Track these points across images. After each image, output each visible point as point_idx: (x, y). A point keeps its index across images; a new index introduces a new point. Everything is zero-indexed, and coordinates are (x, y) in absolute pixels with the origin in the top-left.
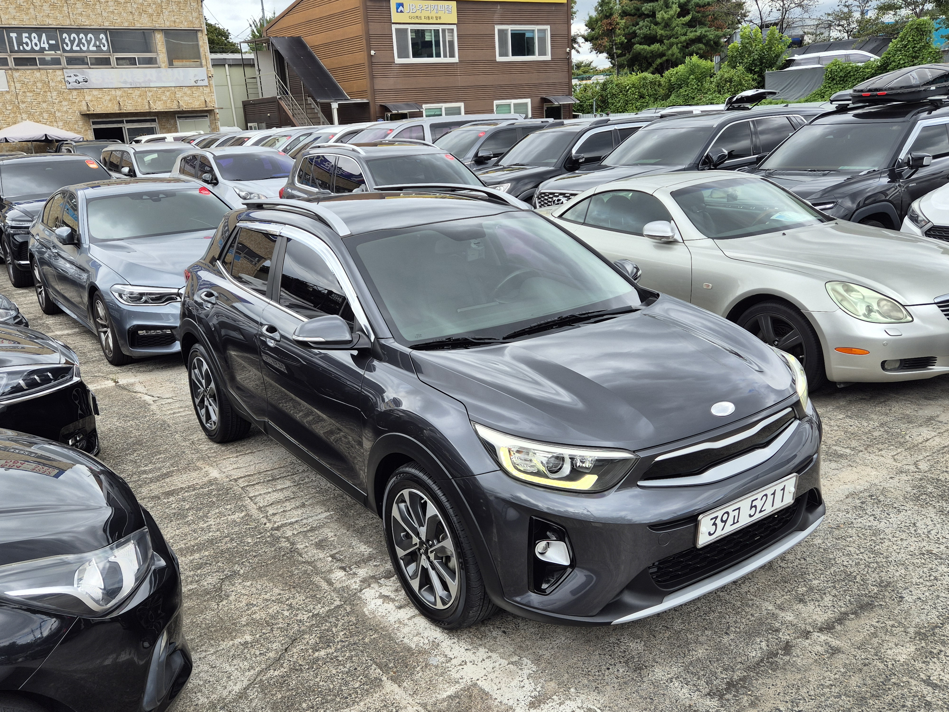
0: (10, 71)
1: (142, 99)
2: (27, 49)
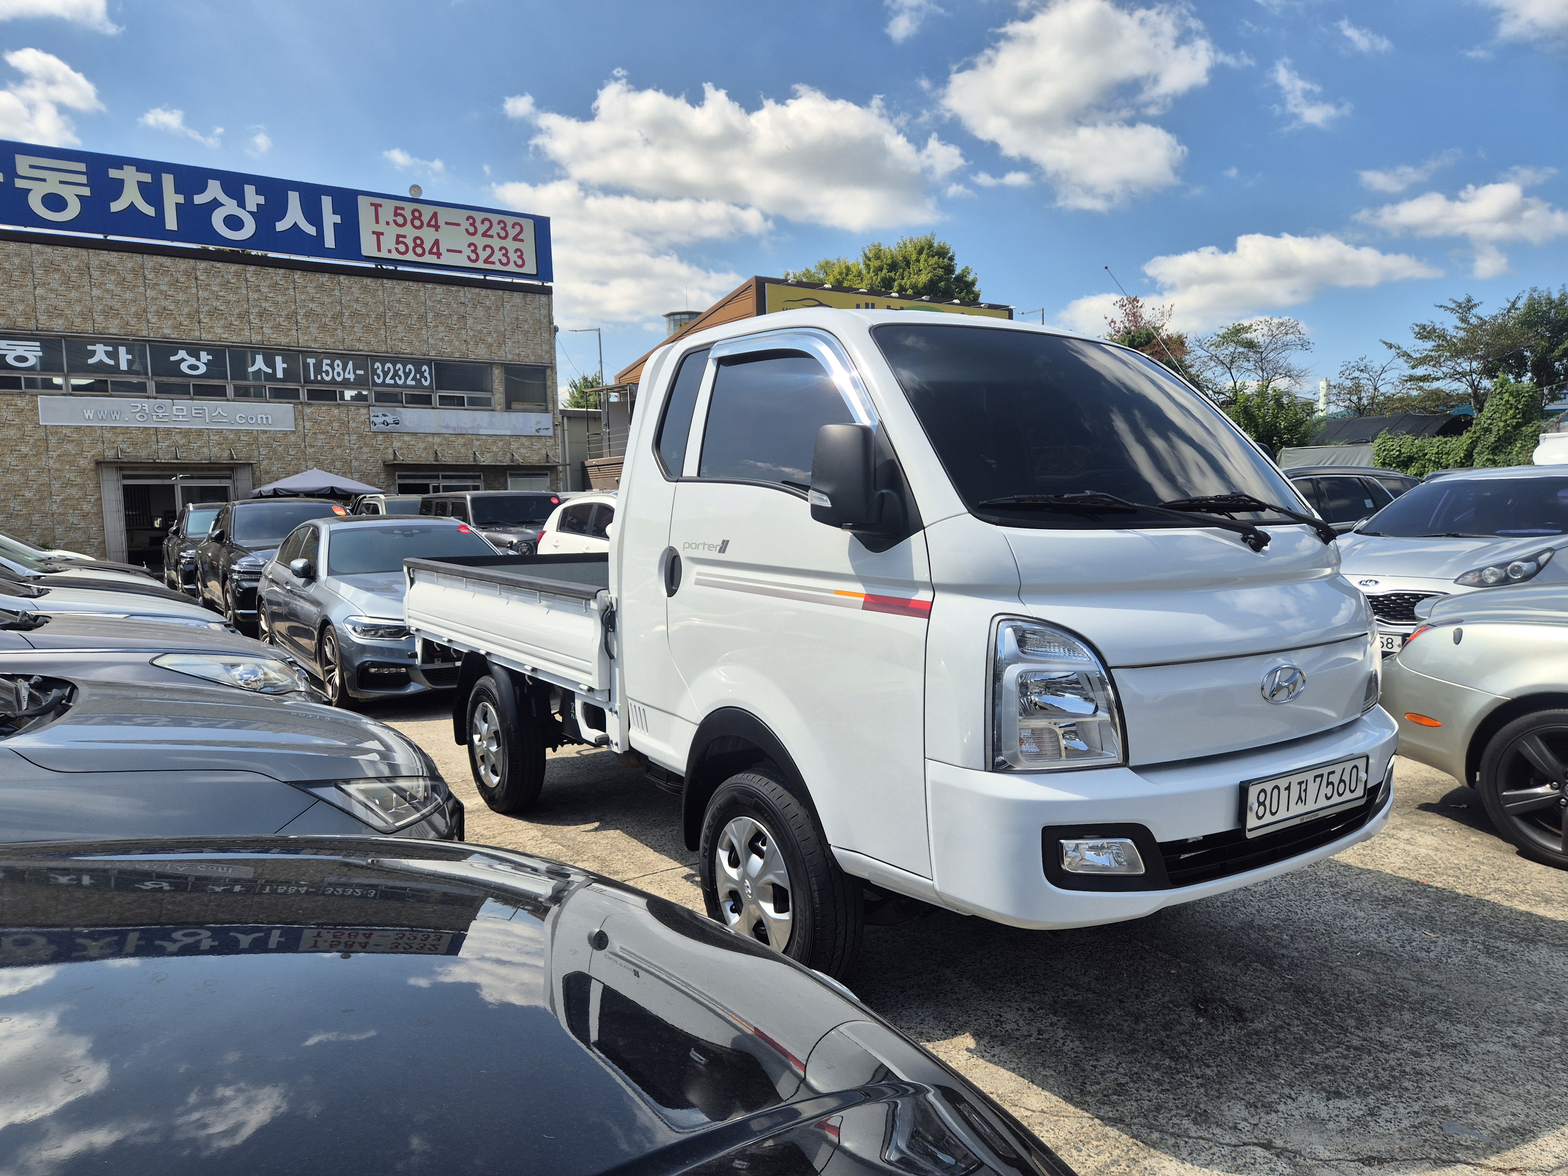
0: (300, 406)
1: (467, 449)
2: (327, 378)
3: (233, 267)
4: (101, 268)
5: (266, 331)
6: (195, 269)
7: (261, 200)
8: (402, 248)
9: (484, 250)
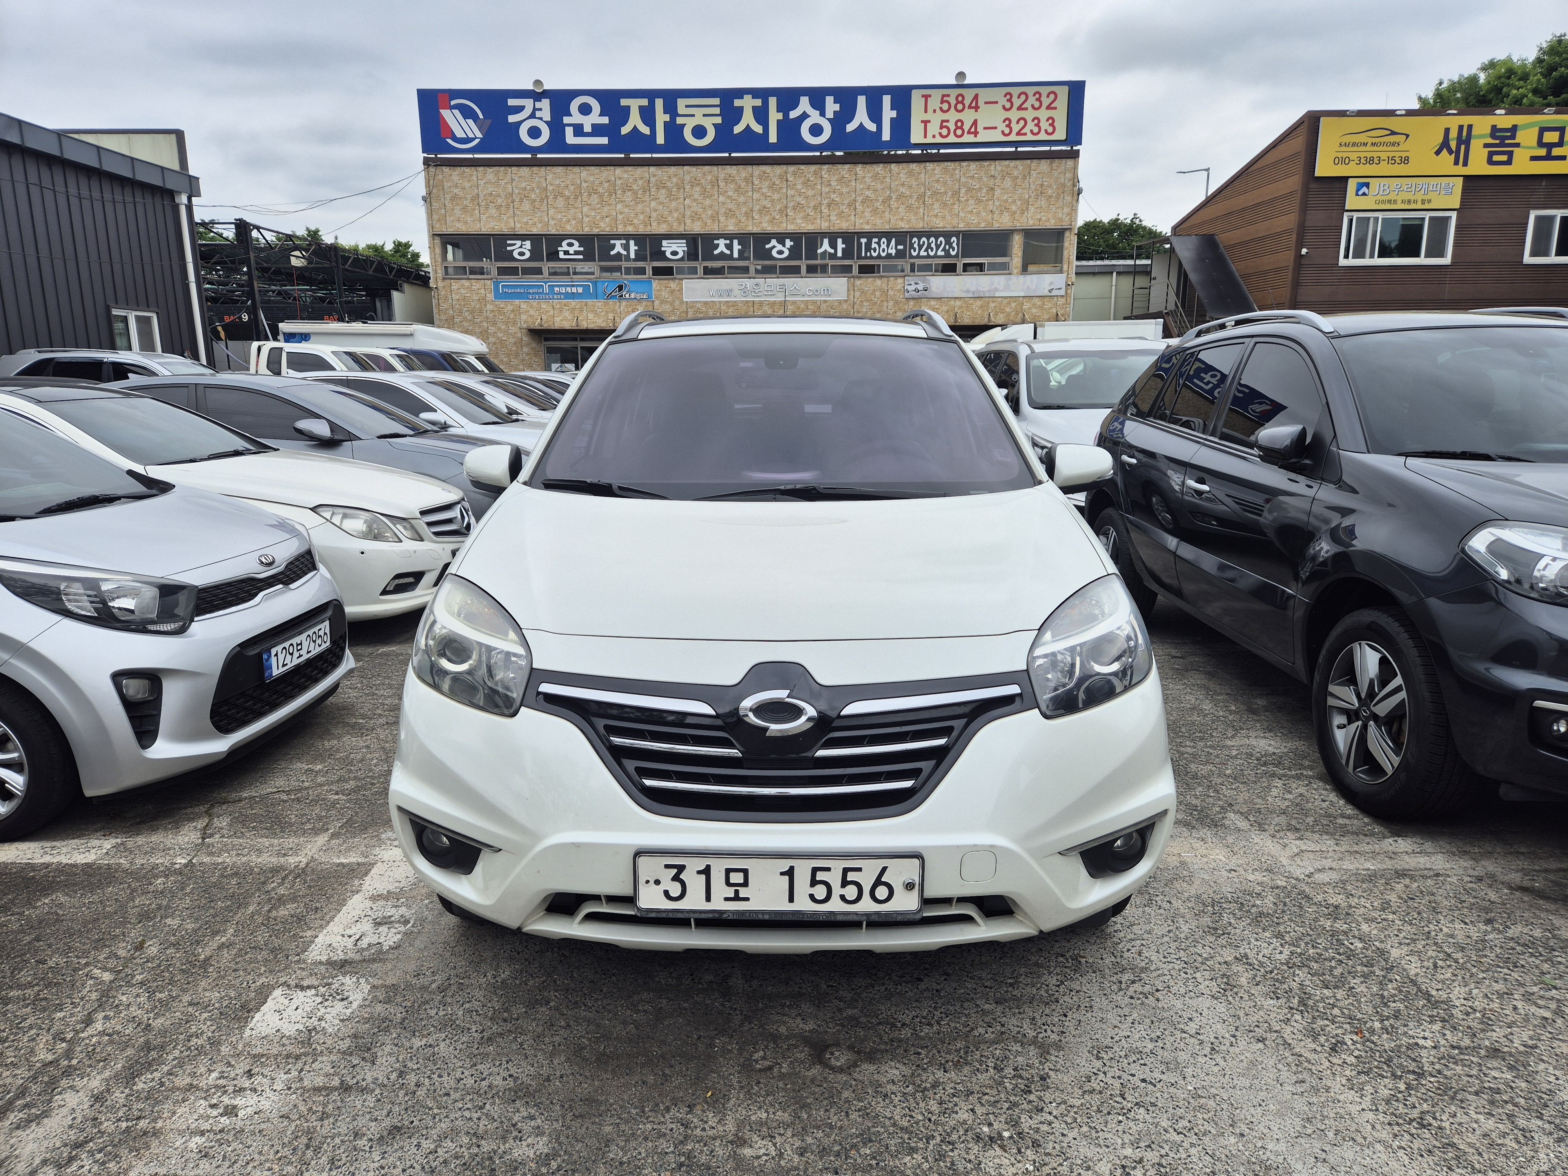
0: (852, 280)
1: (983, 310)
2: (875, 254)
3: (813, 168)
4: (725, 180)
5: (833, 218)
6: (786, 173)
7: (837, 107)
8: (944, 132)
9: (1018, 122)
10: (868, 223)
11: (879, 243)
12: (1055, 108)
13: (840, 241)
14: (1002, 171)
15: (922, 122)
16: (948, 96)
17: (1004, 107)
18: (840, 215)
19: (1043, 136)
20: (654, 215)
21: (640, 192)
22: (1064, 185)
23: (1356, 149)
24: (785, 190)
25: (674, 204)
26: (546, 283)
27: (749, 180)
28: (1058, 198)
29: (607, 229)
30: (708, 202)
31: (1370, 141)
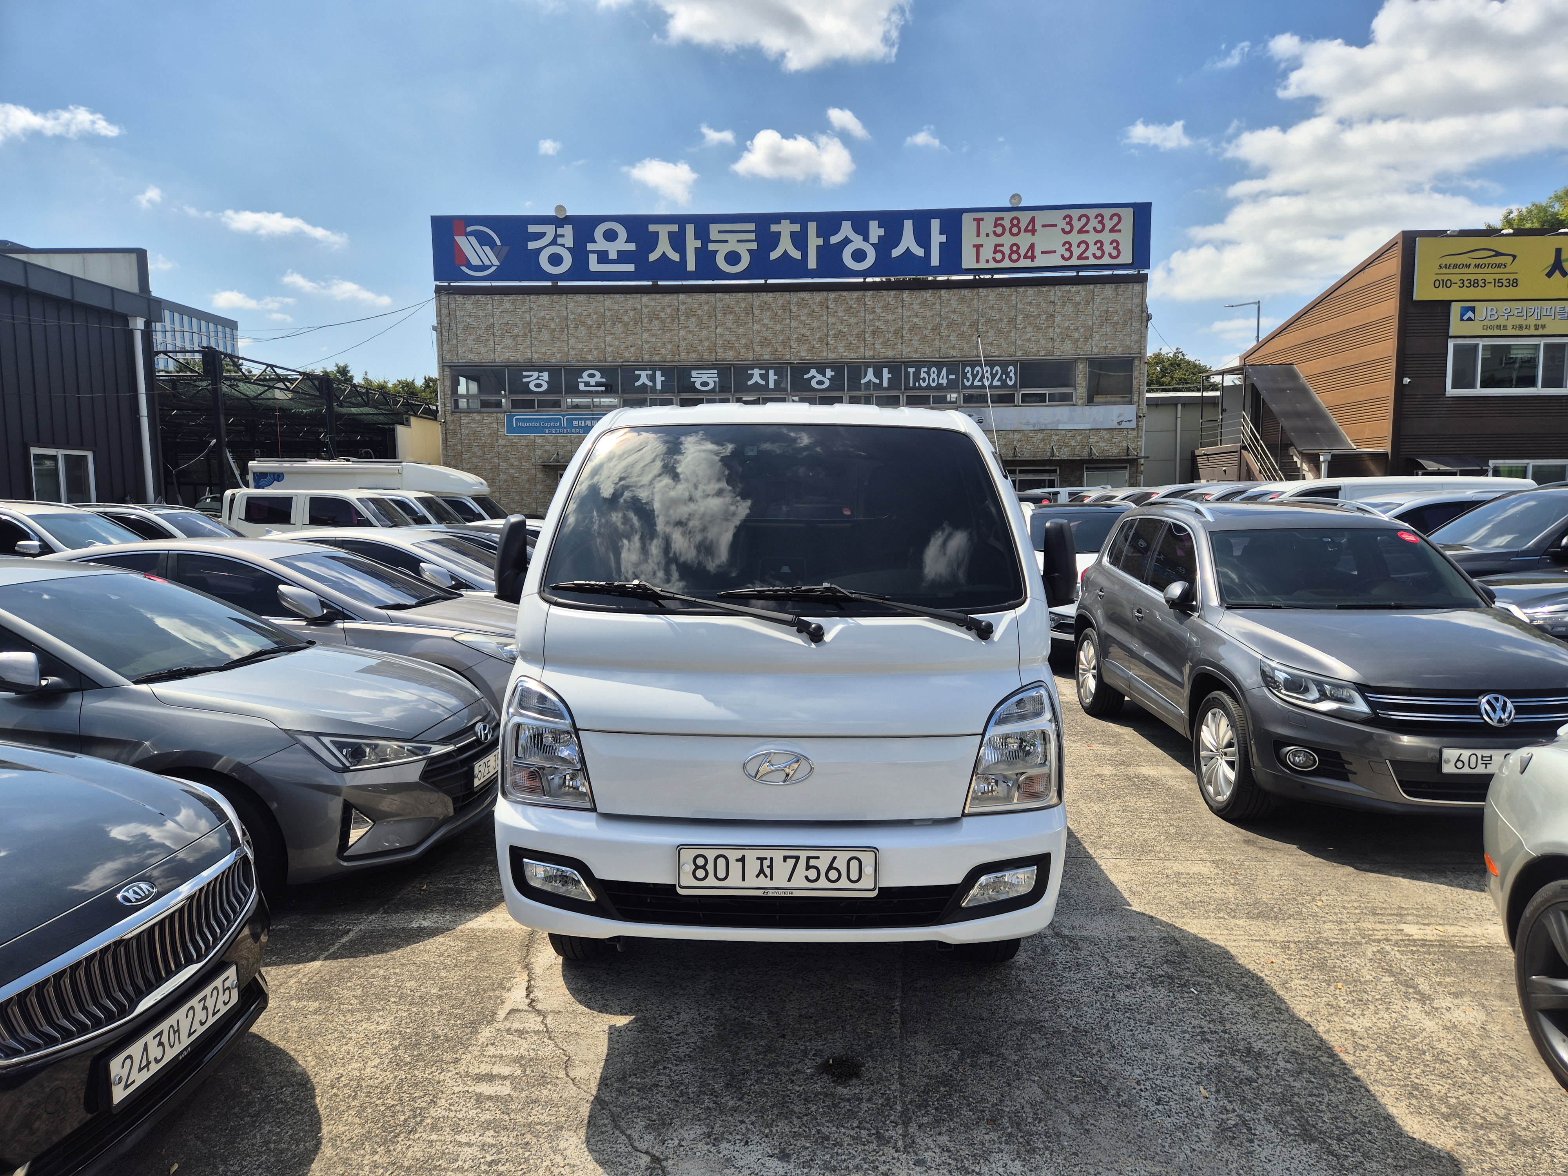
1: (1045, 444)
2: (924, 385)
3: (856, 294)
4: (761, 308)
5: (878, 346)
6: (827, 299)
7: (882, 232)
8: (999, 256)
9: (1079, 246)
10: (916, 351)
11: (928, 373)
12: (1119, 231)
13: (885, 371)
14: (1062, 296)
15: (974, 246)
16: (1003, 219)
17: (1063, 230)
18: (886, 343)
19: (1106, 260)
20: (683, 344)
21: (668, 321)
22: (1131, 311)
23: (1457, 271)
24: (825, 318)
25: (705, 332)
26: (564, 416)
27: (786, 307)
28: (1125, 324)
29: (632, 359)
30: (741, 330)
31: (1473, 262)
